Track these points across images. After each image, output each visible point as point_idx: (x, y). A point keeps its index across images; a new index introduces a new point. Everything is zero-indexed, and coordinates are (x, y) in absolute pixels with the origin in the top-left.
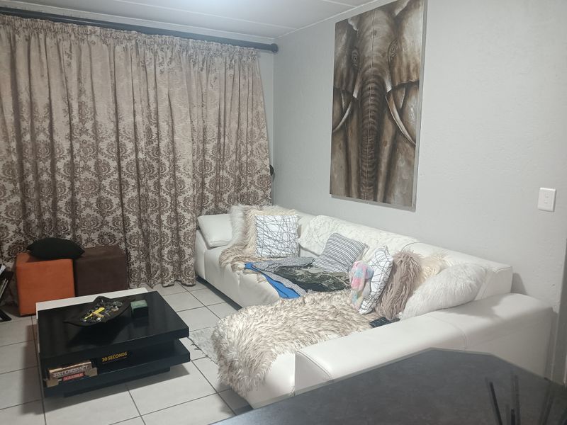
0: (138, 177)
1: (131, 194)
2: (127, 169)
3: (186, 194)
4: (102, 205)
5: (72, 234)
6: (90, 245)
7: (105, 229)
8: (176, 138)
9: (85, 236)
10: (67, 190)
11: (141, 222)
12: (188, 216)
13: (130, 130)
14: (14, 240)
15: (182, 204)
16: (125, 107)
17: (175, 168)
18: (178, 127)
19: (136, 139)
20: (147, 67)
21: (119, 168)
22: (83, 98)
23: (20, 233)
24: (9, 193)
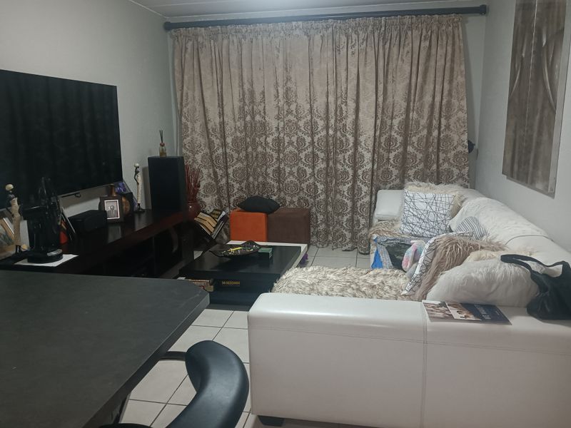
0: (327, 152)
1: (321, 165)
2: (318, 144)
3: (365, 167)
4: (301, 173)
5: (277, 195)
6: (292, 206)
7: (301, 194)
8: (361, 115)
9: (288, 199)
10: (275, 160)
11: (327, 191)
12: (365, 189)
13: (322, 110)
15: (361, 177)
16: (319, 89)
17: (356, 143)
18: (363, 105)
19: (327, 119)
21: (313, 143)
22: (289, 85)
23: (242, 190)
24: (235, 160)
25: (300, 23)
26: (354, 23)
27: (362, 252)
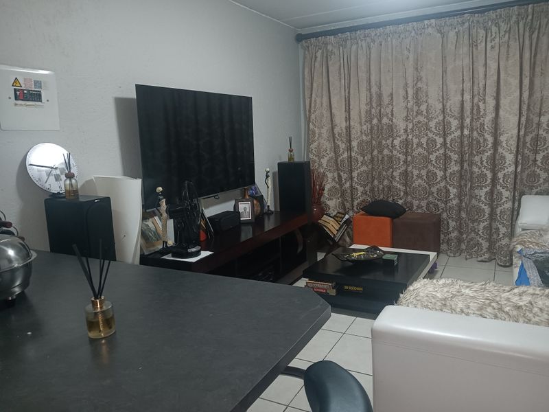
0: (462, 154)
1: (454, 168)
2: (451, 145)
3: (506, 170)
4: (431, 176)
5: (404, 200)
6: (420, 211)
7: (431, 199)
8: (501, 113)
9: (416, 203)
10: (402, 163)
11: (460, 196)
12: (506, 194)
13: (456, 110)
14: (361, 199)
15: (501, 181)
16: (453, 88)
17: (496, 144)
18: (504, 102)
19: (462, 118)
20: (479, 45)
21: (445, 144)
22: (419, 85)
23: (366, 193)
24: (360, 164)
25: (433, 21)
26: (494, 16)
27: (502, 264)
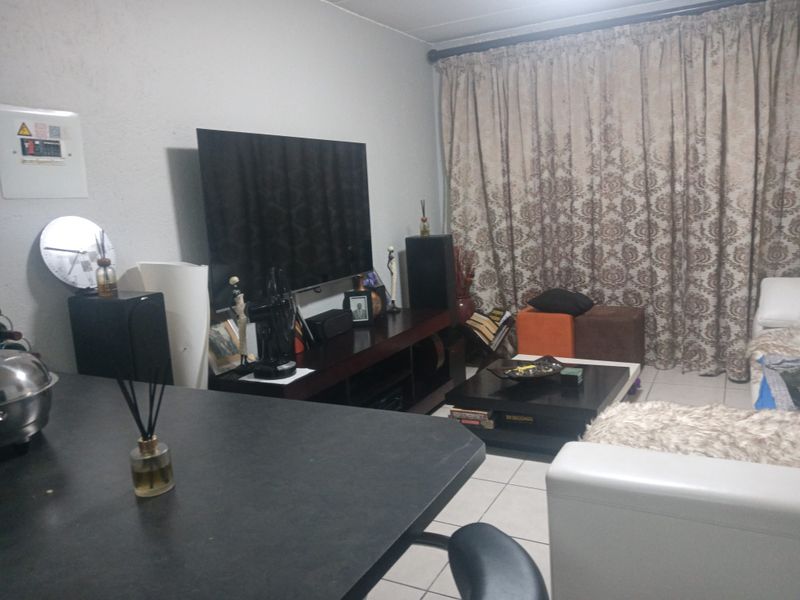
0: (673, 219)
1: (662, 240)
2: (657, 207)
3: (739, 242)
4: (629, 253)
5: (590, 288)
6: (613, 304)
7: (630, 286)
8: (729, 158)
9: (608, 292)
10: (586, 234)
11: (672, 281)
12: (739, 276)
13: (663, 155)
14: (528, 288)
15: (731, 258)
16: (658, 123)
17: (722, 204)
18: (733, 143)
19: (672, 167)
20: (694, 61)
21: (648, 206)
23: (535, 280)
24: (525, 237)
25: (627, 27)
27: (735, 379)
